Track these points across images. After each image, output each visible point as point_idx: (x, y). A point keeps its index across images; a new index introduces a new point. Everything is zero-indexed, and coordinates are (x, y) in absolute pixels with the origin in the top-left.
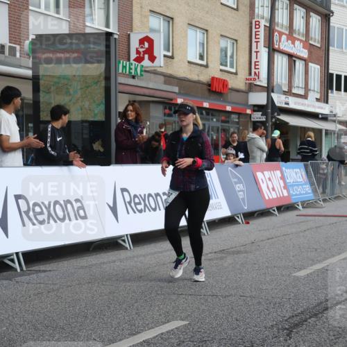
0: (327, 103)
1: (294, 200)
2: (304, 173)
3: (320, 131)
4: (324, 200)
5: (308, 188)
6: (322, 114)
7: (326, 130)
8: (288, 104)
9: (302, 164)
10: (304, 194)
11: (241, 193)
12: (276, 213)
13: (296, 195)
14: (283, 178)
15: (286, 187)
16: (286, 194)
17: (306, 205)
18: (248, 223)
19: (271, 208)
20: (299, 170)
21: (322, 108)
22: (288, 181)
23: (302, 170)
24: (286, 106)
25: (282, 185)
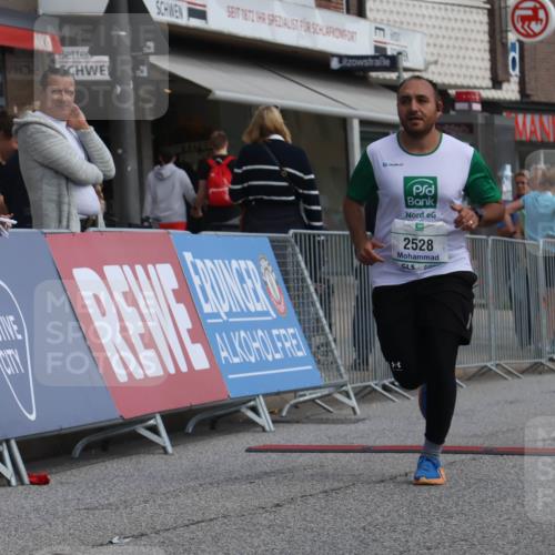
0: (361, 13)
1: (235, 386)
2: (272, 278)
3: (343, 122)
4: (365, 395)
5: (291, 339)
6: (341, 58)
7: (364, 123)
8: (202, 15)
9: (261, 241)
10: (276, 364)
11: (10, 352)
12: (164, 439)
13: (245, 366)
14: (185, 294)
15: (199, 333)
16: (200, 361)
17: (291, 408)
18: (44, 481)
19: (142, 420)
20: (251, 265)
21: (342, 33)
22: (207, 309)
23: (264, 264)
24: (195, 23)
25: (185, 323)
